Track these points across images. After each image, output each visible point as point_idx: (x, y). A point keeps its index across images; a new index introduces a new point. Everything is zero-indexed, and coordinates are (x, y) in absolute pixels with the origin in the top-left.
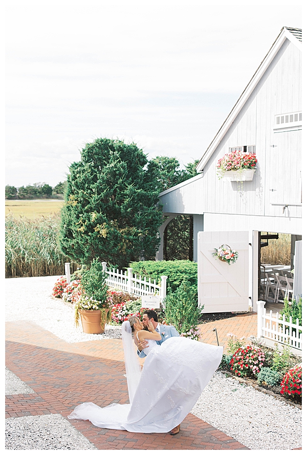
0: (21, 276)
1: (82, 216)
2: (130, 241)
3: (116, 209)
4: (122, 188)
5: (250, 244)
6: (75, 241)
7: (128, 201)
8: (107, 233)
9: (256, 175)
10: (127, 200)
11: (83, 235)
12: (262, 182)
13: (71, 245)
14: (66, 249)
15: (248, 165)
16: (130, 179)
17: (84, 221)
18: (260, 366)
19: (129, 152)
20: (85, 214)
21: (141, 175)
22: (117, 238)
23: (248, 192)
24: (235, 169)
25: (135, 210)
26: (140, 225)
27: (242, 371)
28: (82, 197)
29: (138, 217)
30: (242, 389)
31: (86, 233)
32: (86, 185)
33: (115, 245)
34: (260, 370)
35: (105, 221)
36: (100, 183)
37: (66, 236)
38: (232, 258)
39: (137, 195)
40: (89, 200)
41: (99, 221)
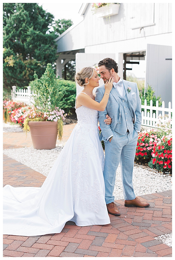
4: (25, 31)
8: (14, 64)
10: (29, 39)
12: (125, 13)
16: (32, 24)
22: (22, 68)
25: (35, 47)
26: (39, 58)
29: (37, 52)
33: (21, 73)
35: (13, 54)
36: (8, 26)
39: (36, 36)
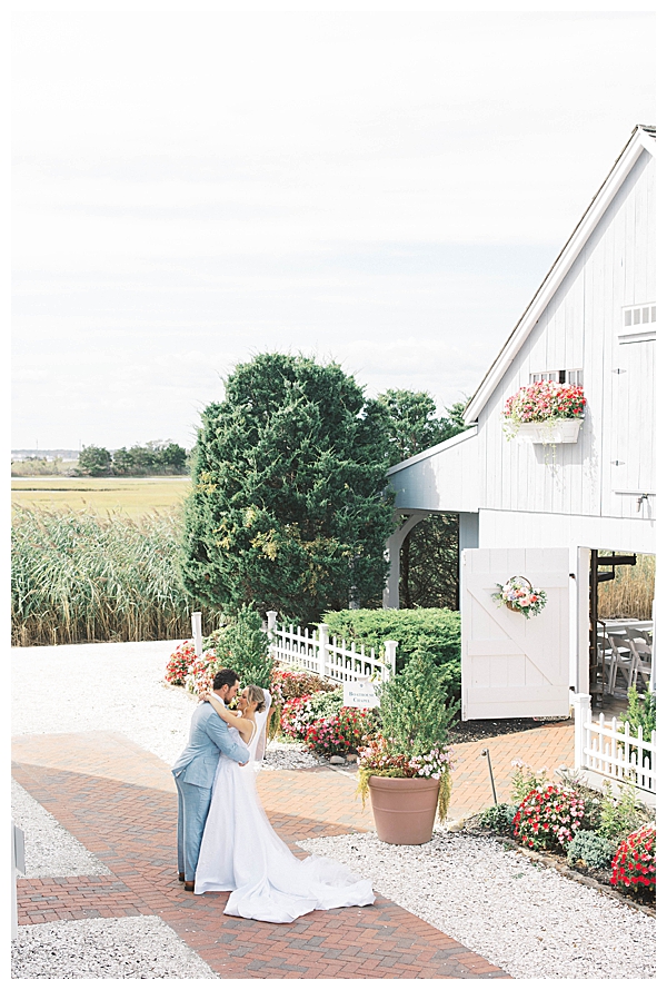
0: (106, 639)
1: (226, 516)
2: (324, 568)
3: (296, 501)
4: (309, 458)
5: (572, 575)
6: (211, 566)
7: (323, 484)
8: (278, 552)
9: (583, 432)
10: (320, 482)
11: (227, 555)
12: (597, 444)
13: (203, 574)
14: (194, 583)
15: (567, 410)
16: (327, 438)
17: (230, 527)
18: (574, 827)
19: (324, 382)
20: (233, 510)
21: (351, 431)
22: (298, 562)
23: (568, 467)
24: (539, 418)
25: (337, 503)
26: (346, 533)
27: (537, 837)
28: (227, 475)
29: (341, 518)
30: (534, 874)
31: (234, 550)
32: (236, 451)
33: (295, 576)
34: (573, 835)
35: (273, 526)
36: (264, 447)
37: (193, 556)
38: (533, 605)
39: (340, 472)
40: (242, 482)
41: (262, 526)
